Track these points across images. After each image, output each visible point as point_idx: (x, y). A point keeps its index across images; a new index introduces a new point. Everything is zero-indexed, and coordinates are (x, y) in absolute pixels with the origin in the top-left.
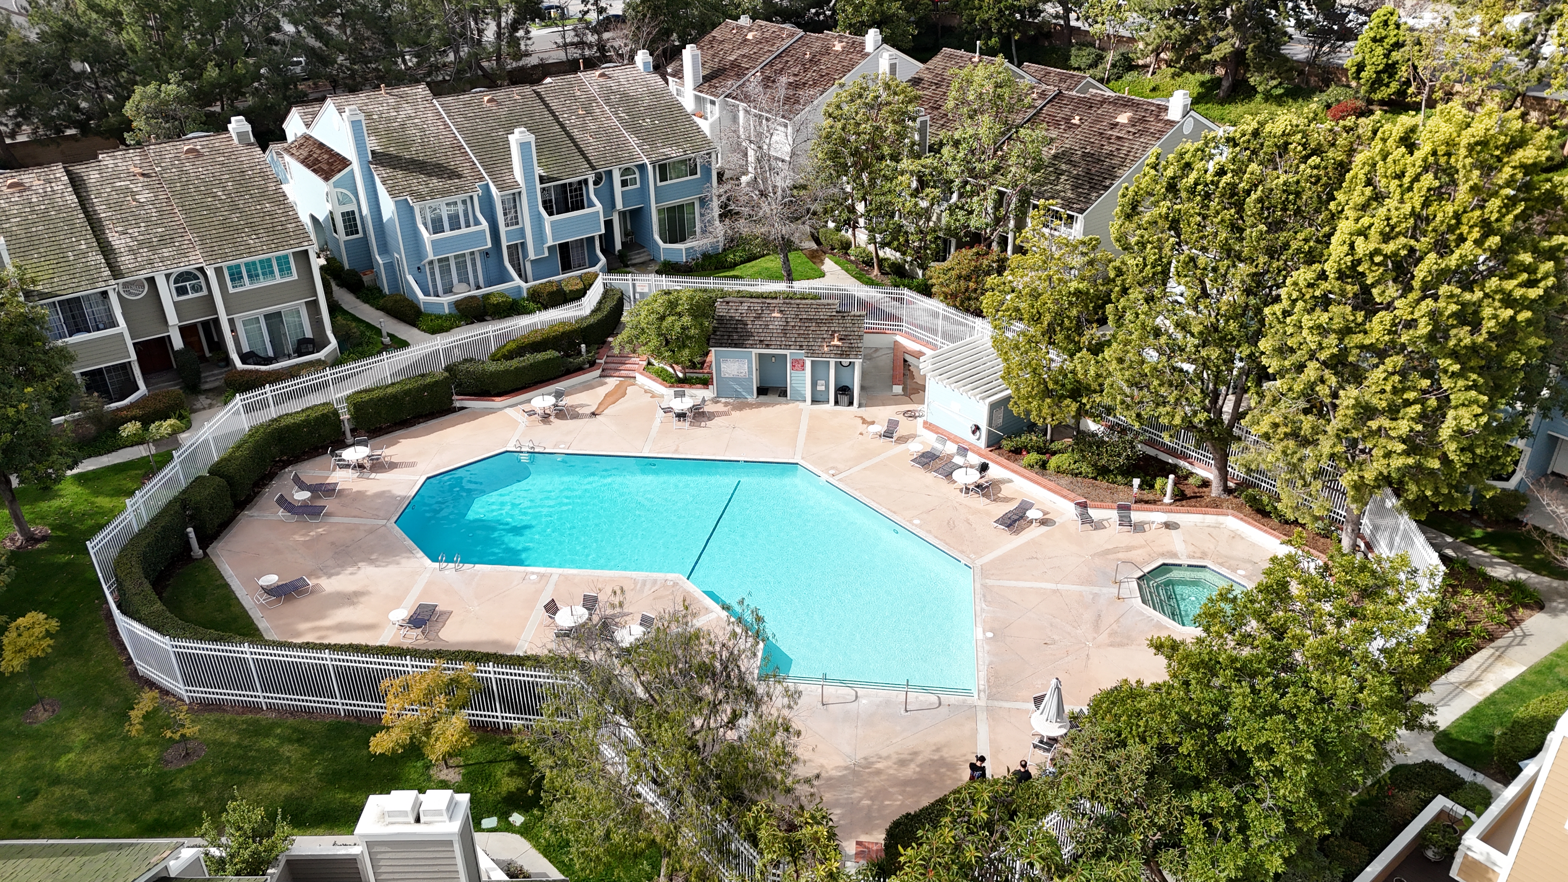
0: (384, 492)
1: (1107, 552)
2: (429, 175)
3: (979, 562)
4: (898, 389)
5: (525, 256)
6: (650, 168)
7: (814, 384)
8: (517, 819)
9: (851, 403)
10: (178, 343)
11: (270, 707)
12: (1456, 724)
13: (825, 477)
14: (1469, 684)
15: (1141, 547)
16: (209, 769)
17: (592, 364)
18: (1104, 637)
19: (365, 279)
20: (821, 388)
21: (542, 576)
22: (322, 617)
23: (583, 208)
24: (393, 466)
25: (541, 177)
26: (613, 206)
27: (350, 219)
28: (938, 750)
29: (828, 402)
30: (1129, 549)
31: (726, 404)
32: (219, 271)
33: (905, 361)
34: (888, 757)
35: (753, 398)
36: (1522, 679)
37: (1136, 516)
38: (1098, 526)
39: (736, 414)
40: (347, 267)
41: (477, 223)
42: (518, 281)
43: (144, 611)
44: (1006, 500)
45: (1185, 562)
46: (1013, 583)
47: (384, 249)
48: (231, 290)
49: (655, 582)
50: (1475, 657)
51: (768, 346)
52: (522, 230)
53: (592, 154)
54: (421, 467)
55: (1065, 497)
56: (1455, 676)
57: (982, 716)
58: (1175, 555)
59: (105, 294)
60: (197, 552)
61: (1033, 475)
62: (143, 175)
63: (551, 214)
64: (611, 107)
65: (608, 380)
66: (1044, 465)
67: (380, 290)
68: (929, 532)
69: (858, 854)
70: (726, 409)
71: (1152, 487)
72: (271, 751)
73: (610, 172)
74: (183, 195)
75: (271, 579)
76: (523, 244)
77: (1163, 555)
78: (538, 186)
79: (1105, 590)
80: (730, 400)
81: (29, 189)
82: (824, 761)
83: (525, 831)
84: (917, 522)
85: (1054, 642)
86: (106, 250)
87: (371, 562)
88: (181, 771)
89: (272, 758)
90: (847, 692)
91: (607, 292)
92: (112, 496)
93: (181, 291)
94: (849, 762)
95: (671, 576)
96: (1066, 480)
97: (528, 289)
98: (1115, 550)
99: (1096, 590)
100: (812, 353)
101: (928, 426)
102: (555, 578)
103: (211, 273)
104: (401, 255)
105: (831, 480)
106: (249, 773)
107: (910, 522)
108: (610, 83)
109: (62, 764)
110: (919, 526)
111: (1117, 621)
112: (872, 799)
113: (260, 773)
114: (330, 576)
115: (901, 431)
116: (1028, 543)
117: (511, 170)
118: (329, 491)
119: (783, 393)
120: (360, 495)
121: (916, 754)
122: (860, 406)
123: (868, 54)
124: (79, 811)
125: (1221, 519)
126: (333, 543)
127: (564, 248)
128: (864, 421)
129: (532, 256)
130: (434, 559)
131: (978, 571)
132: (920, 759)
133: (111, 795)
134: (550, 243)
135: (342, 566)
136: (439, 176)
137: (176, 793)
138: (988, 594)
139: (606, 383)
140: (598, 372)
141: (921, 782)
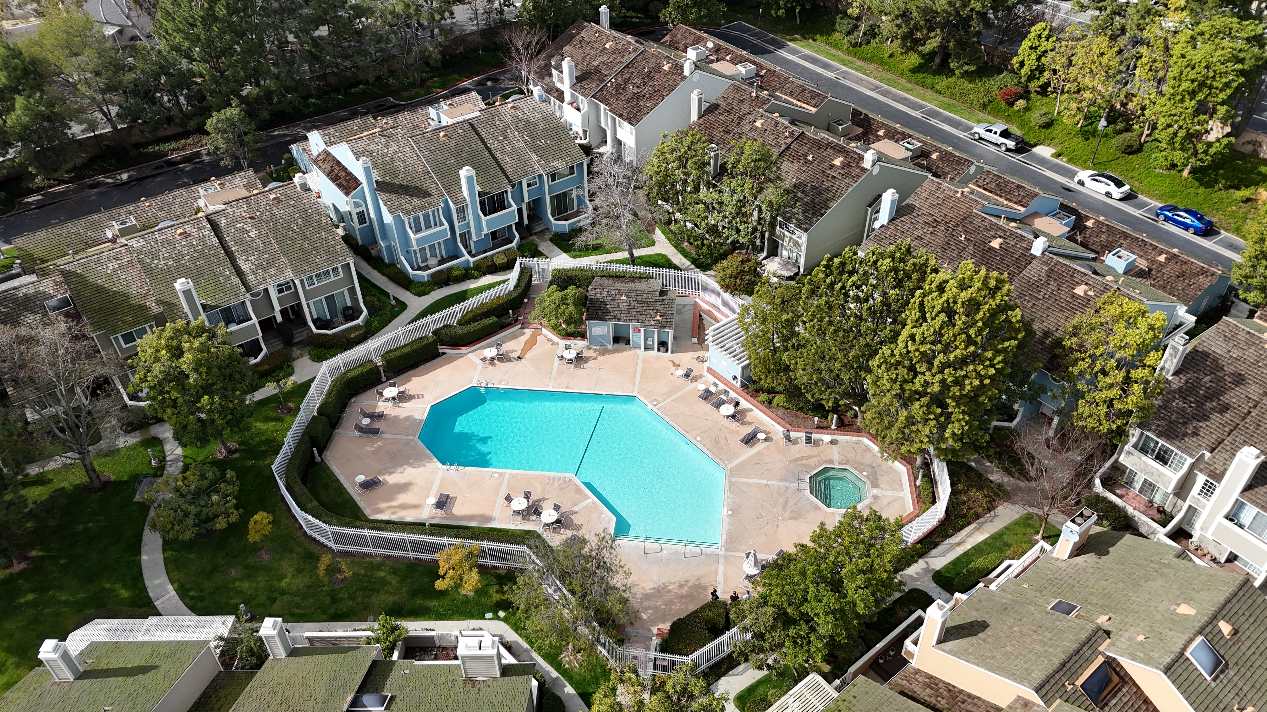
0: (409, 417)
1: (797, 460)
2: (411, 196)
3: (729, 466)
4: (695, 340)
5: (470, 238)
6: (545, 177)
7: (646, 340)
8: (502, 614)
9: (667, 351)
10: (279, 319)
11: (376, 555)
12: (946, 567)
13: (650, 406)
14: (959, 544)
15: (816, 456)
16: (355, 588)
17: (516, 321)
18: (787, 514)
19: (372, 251)
20: (649, 343)
21: (500, 474)
22: (392, 500)
23: (505, 208)
24: (411, 397)
25: (479, 192)
26: (523, 200)
27: (362, 217)
28: (698, 579)
29: (653, 349)
30: (809, 457)
31: (595, 350)
32: (302, 282)
33: (701, 316)
34: (674, 583)
35: (610, 346)
36: (985, 542)
37: (815, 436)
38: (795, 442)
39: (601, 358)
40: (360, 243)
41: (442, 224)
42: (467, 257)
43: (309, 506)
44: (749, 423)
45: (837, 466)
46: (745, 480)
47: (385, 236)
48: (308, 288)
49: (560, 478)
50: (966, 529)
51: (619, 320)
52: (468, 224)
53: (509, 171)
54: (426, 398)
55: (779, 424)
56: (953, 540)
57: (721, 560)
58: (832, 462)
59: (244, 303)
60: (318, 459)
61: (764, 408)
62: (250, 218)
63: (485, 215)
64: (519, 132)
65: (526, 331)
66: (770, 402)
67: (382, 260)
68: (705, 445)
69: (658, 635)
70: (594, 354)
71: (826, 418)
72: (382, 579)
73: (521, 182)
74: (275, 231)
75: (361, 478)
76: (469, 232)
77: (826, 462)
78: (478, 199)
79: (792, 485)
80: (597, 347)
81: (190, 235)
82: (644, 585)
83: (505, 620)
84: (699, 439)
85: (762, 517)
86: (240, 273)
87: (411, 465)
88: (341, 588)
89: (383, 582)
90: (656, 546)
91: (523, 270)
92: (264, 422)
93: (280, 291)
94: (656, 586)
95: (568, 475)
96: (781, 412)
97: (474, 262)
98: (801, 459)
99: (787, 484)
100: (644, 326)
101: (710, 371)
102: (507, 476)
103: (297, 282)
104: (396, 243)
105: (654, 408)
106: (373, 590)
107: (695, 438)
108: (518, 113)
109: (283, 583)
110: (700, 442)
111: (795, 504)
112: (666, 605)
113: (378, 591)
114: (390, 473)
115: (694, 373)
116: (756, 454)
117: (461, 189)
118: (380, 416)
119: (628, 342)
120: (396, 417)
121: (687, 581)
122: (672, 352)
123: (685, 77)
124: (298, 608)
125: (861, 439)
126: (387, 452)
127: (494, 234)
128: (674, 364)
129: (474, 238)
130: (444, 464)
131: (728, 472)
132: (690, 584)
133: (311, 600)
134: (486, 232)
135: (396, 467)
136: (418, 196)
137: (341, 600)
138: (732, 487)
139: (524, 333)
140: (520, 326)
141: (690, 597)
